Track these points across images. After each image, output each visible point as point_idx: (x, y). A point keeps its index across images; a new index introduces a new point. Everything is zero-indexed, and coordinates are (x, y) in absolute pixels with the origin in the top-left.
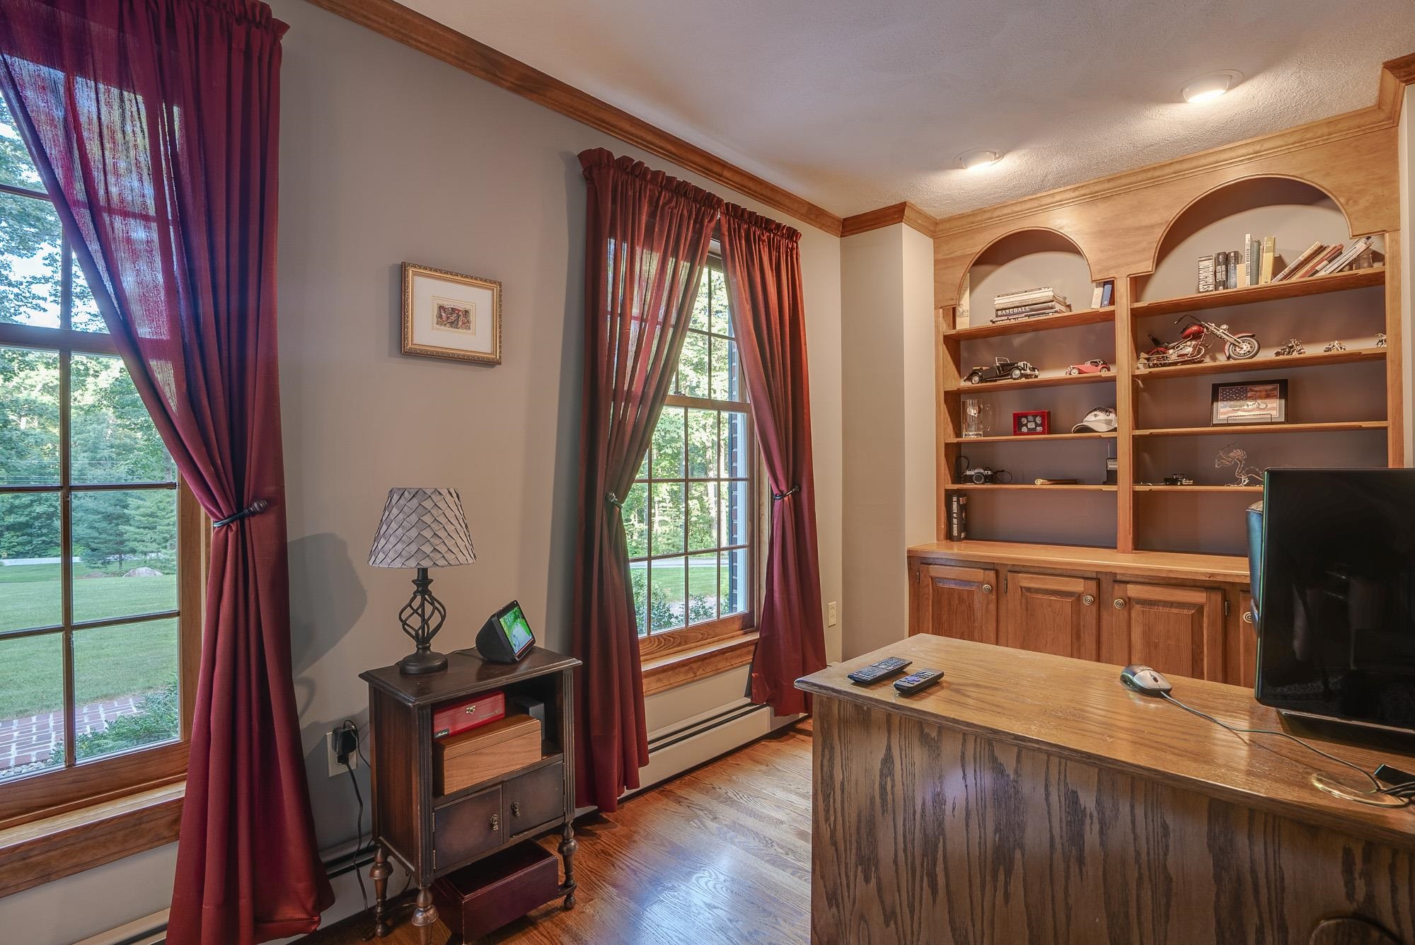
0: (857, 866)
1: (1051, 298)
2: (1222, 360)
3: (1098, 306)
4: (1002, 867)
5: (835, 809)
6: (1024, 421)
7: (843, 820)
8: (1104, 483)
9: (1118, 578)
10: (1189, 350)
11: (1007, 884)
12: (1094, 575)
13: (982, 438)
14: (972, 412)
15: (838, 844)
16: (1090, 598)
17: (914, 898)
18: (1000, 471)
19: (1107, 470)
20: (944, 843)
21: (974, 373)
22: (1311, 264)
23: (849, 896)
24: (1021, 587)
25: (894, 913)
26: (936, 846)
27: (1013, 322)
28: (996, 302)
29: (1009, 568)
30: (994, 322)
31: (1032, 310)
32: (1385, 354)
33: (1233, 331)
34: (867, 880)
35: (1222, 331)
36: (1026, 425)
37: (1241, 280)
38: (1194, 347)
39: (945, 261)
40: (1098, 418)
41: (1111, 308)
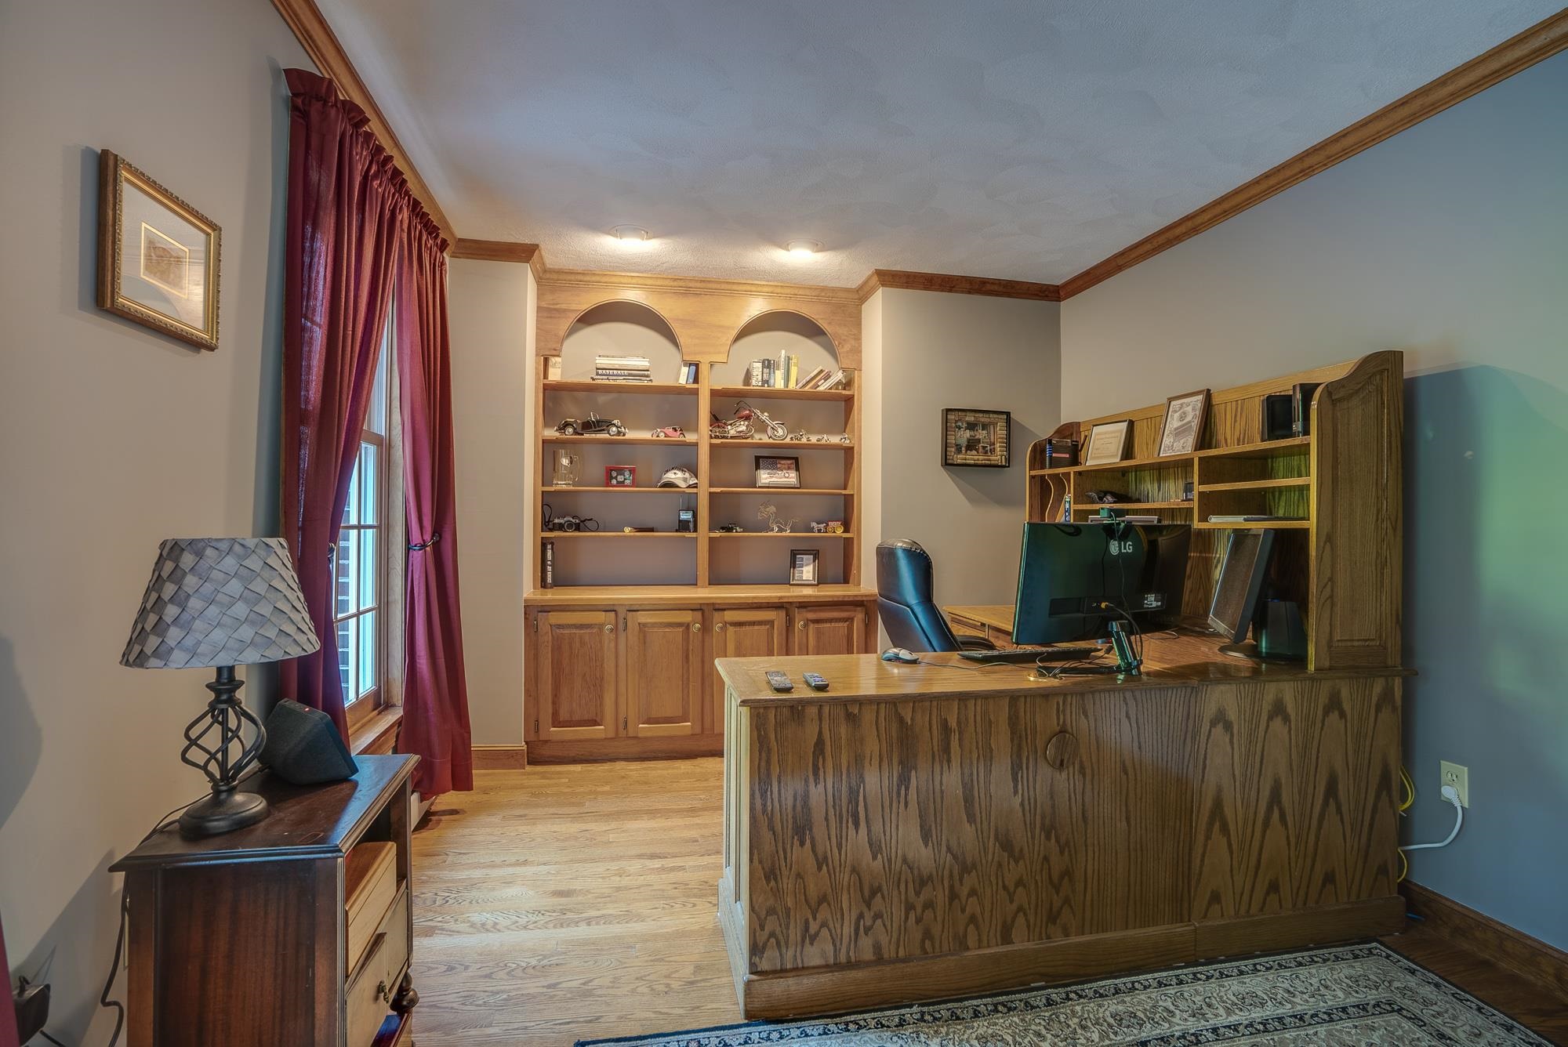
0: (793, 838)
1: (647, 368)
2: (765, 439)
3: (684, 382)
4: (903, 786)
5: (772, 799)
6: (614, 474)
7: (780, 806)
8: (677, 531)
9: (717, 607)
10: (744, 428)
11: (906, 795)
12: (699, 607)
13: (571, 488)
14: (565, 462)
15: (776, 828)
16: (698, 625)
17: (841, 838)
18: (589, 520)
19: (680, 521)
20: (864, 787)
21: (567, 425)
22: (815, 381)
23: (786, 866)
24: (639, 624)
25: (826, 858)
26: (858, 792)
27: (612, 382)
28: (597, 362)
29: (628, 608)
30: (593, 379)
31: (630, 375)
32: (853, 448)
33: (772, 418)
34: (802, 844)
35: (765, 416)
36: (616, 478)
37: (778, 383)
38: (747, 426)
39: (549, 310)
40: (677, 476)
41: (695, 386)
